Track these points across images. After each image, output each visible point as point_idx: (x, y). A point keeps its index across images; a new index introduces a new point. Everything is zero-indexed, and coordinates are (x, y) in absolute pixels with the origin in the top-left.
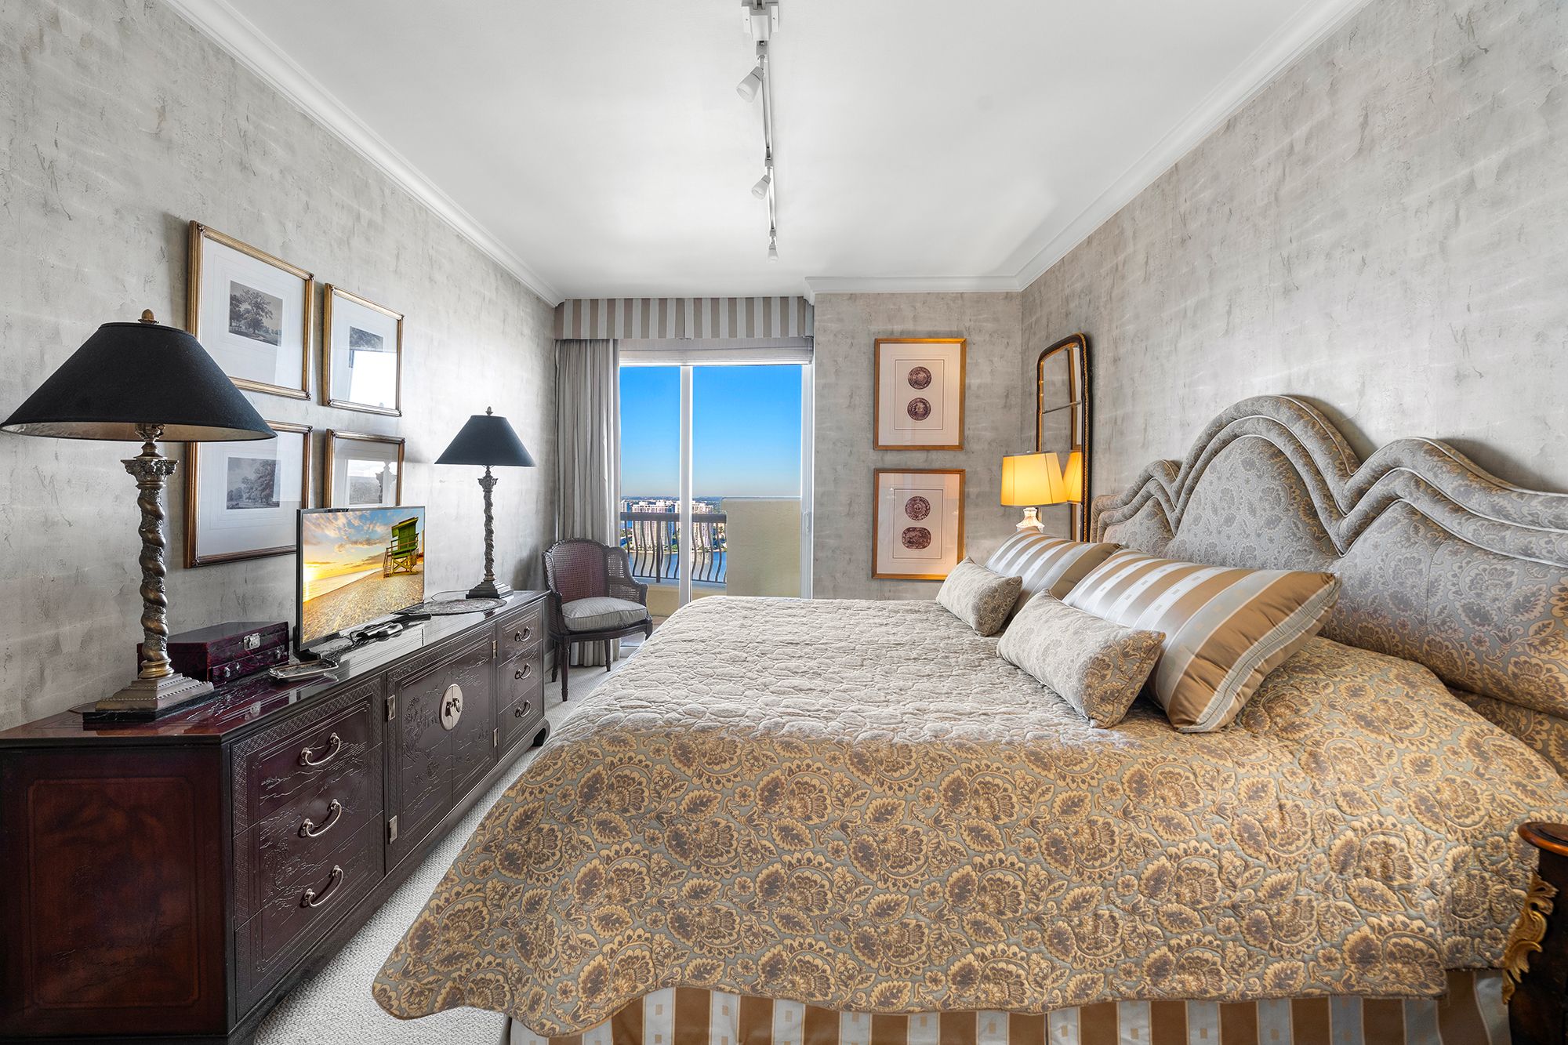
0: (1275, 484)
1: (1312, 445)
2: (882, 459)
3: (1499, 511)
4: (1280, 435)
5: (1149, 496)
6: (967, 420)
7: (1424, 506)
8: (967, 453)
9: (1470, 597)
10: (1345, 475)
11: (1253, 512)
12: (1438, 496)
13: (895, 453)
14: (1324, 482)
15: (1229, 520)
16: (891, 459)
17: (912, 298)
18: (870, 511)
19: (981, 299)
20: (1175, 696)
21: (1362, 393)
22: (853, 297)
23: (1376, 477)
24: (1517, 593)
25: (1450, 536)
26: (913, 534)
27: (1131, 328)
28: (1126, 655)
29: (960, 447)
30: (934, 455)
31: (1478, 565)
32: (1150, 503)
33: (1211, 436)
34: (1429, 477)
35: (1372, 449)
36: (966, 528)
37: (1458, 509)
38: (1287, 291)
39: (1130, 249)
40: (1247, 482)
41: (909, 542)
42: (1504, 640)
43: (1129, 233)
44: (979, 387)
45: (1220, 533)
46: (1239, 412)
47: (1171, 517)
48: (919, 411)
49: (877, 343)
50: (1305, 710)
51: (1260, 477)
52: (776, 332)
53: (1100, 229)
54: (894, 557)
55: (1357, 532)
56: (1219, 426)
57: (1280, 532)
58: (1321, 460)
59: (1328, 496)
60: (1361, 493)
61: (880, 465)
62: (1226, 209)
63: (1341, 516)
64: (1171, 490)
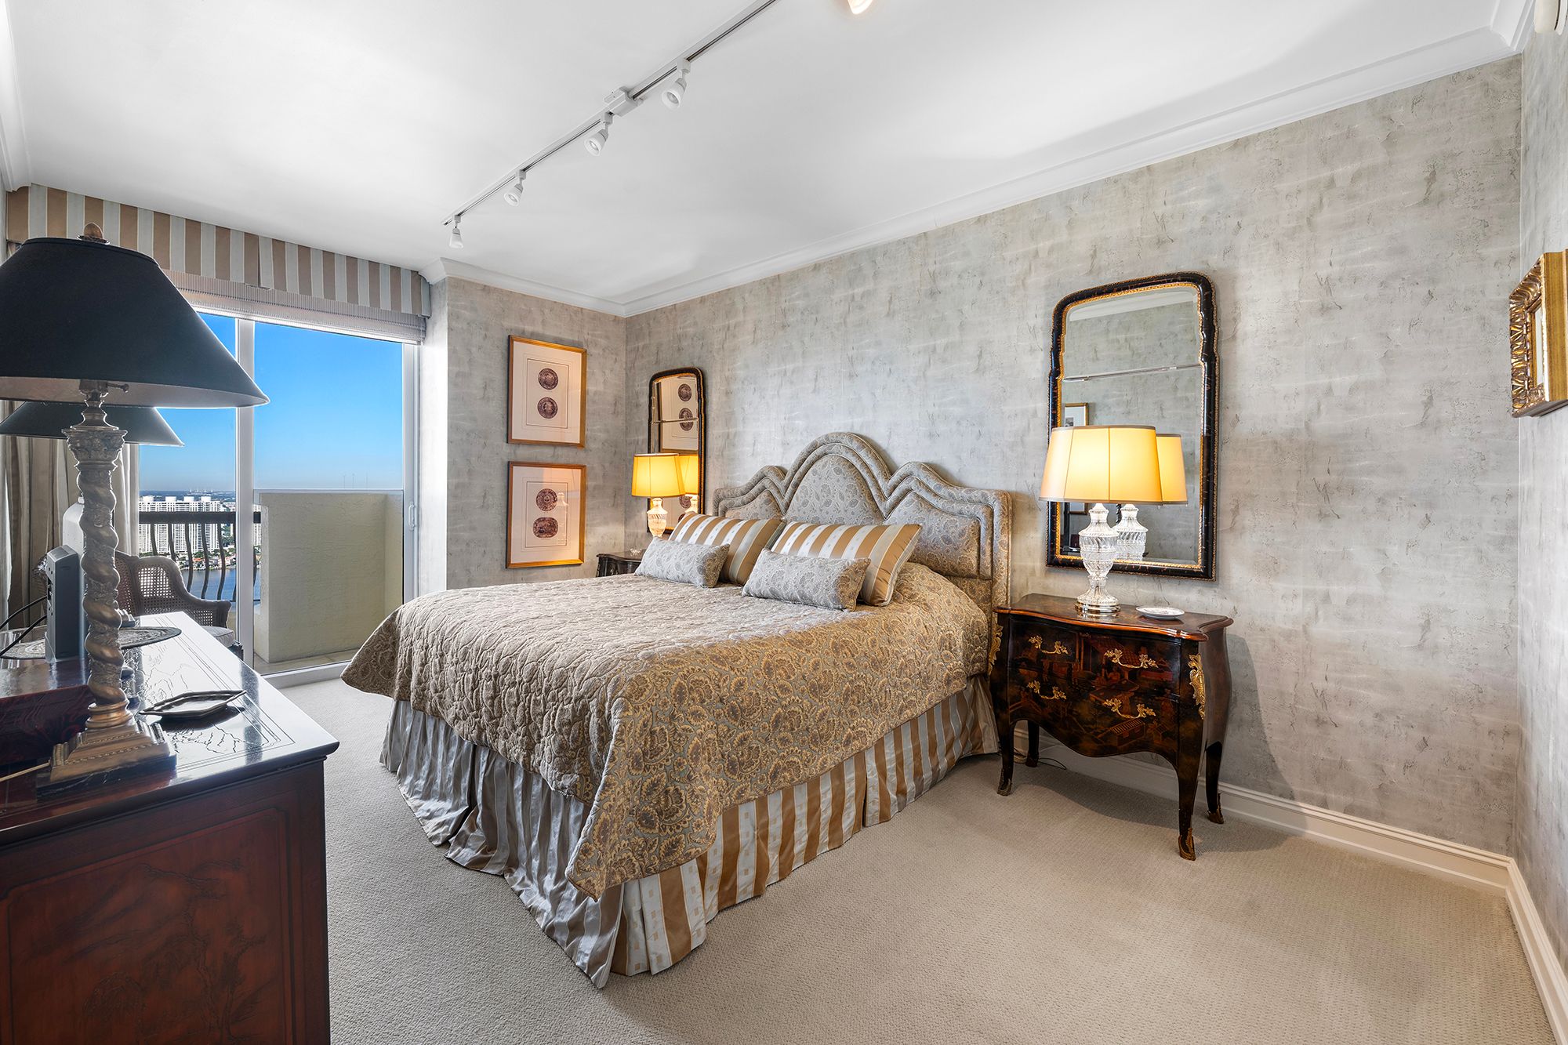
0: (853, 483)
1: (870, 462)
2: (515, 453)
3: (951, 495)
4: (853, 455)
5: (764, 489)
6: (587, 421)
7: (923, 494)
8: (586, 450)
9: (944, 533)
10: (887, 479)
11: (842, 498)
12: (928, 489)
13: (526, 447)
14: (877, 482)
15: (828, 503)
16: (523, 453)
17: (541, 303)
18: (504, 503)
19: (597, 317)
20: (874, 590)
21: (890, 436)
22: (486, 289)
23: (902, 479)
24: (959, 530)
25: (933, 507)
26: (543, 524)
27: (741, 373)
28: (856, 572)
29: (581, 446)
30: (560, 451)
31: (946, 519)
32: (764, 494)
33: (810, 453)
34: (925, 480)
35: (897, 468)
36: (587, 517)
37: (936, 495)
38: (851, 376)
39: (740, 318)
40: (838, 481)
41: (540, 532)
42: (956, 549)
43: (740, 306)
44: (595, 393)
45: (821, 510)
46: (828, 440)
47: (782, 503)
48: (548, 409)
49: (510, 341)
50: (913, 588)
51: (845, 478)
52: (386, 303)
53: (713, 295)
54: (526, 546)
55: (893, 507)
56: (815, 446)
57: (857, 508)
58: (876, 471)
59: (879, 489)
60: (895, 487)
61: (513, 459)
62: (814, 317)
63: (885, 499)
64: (781, 485)
